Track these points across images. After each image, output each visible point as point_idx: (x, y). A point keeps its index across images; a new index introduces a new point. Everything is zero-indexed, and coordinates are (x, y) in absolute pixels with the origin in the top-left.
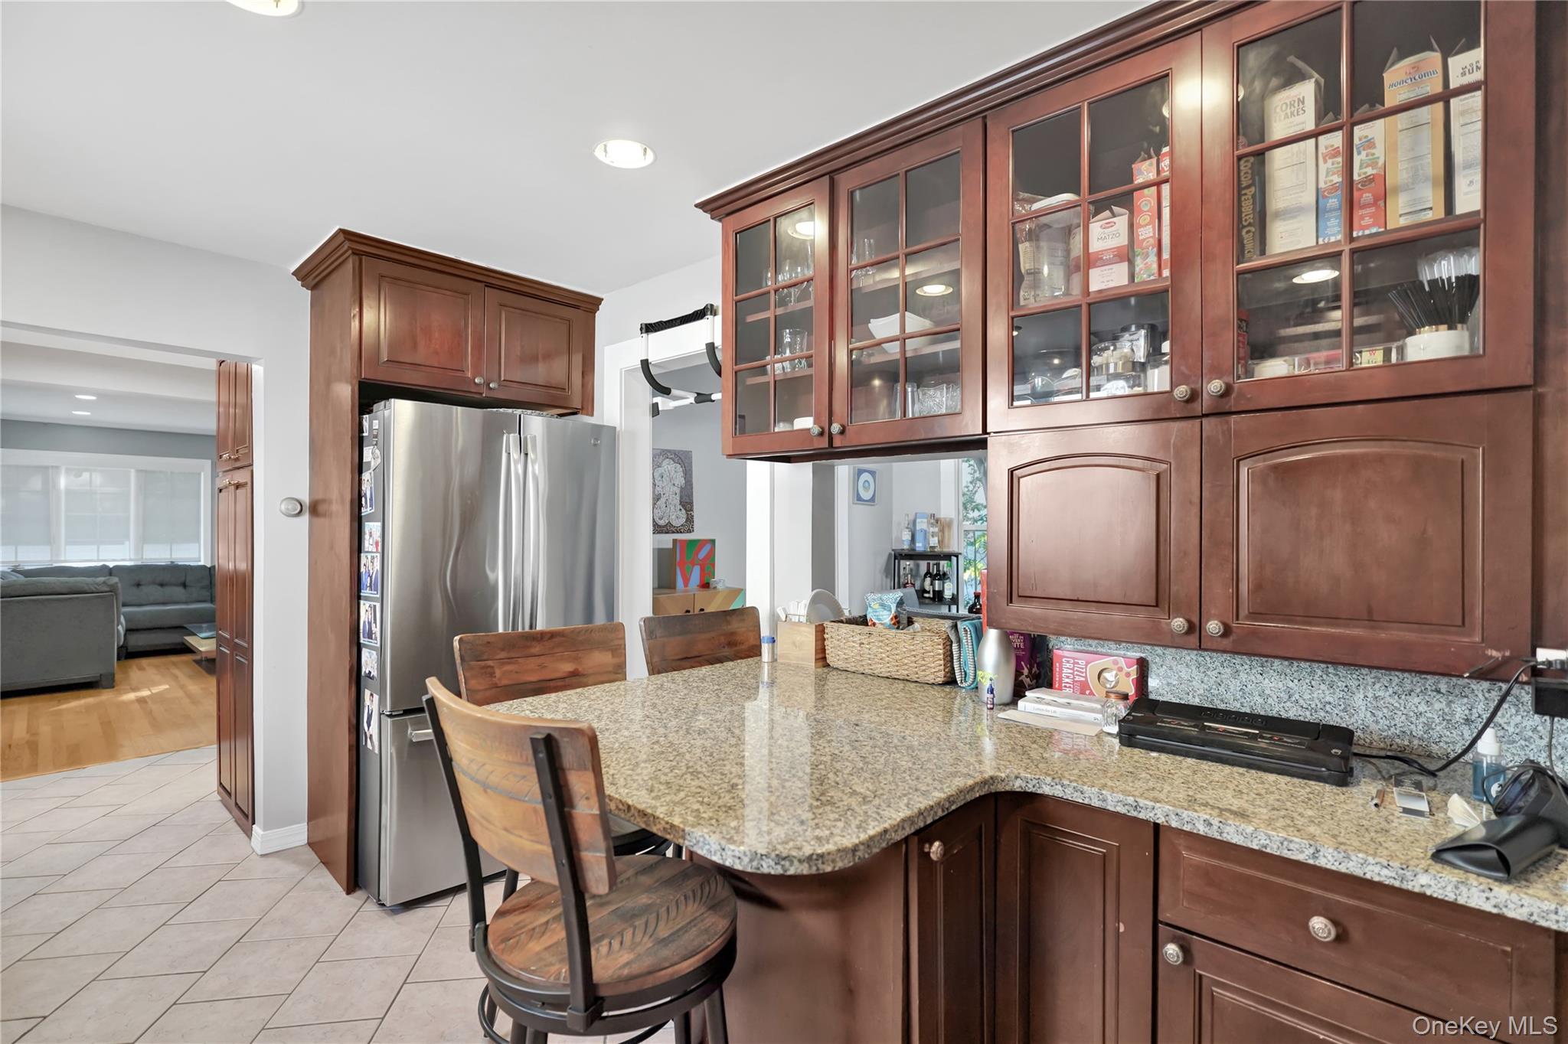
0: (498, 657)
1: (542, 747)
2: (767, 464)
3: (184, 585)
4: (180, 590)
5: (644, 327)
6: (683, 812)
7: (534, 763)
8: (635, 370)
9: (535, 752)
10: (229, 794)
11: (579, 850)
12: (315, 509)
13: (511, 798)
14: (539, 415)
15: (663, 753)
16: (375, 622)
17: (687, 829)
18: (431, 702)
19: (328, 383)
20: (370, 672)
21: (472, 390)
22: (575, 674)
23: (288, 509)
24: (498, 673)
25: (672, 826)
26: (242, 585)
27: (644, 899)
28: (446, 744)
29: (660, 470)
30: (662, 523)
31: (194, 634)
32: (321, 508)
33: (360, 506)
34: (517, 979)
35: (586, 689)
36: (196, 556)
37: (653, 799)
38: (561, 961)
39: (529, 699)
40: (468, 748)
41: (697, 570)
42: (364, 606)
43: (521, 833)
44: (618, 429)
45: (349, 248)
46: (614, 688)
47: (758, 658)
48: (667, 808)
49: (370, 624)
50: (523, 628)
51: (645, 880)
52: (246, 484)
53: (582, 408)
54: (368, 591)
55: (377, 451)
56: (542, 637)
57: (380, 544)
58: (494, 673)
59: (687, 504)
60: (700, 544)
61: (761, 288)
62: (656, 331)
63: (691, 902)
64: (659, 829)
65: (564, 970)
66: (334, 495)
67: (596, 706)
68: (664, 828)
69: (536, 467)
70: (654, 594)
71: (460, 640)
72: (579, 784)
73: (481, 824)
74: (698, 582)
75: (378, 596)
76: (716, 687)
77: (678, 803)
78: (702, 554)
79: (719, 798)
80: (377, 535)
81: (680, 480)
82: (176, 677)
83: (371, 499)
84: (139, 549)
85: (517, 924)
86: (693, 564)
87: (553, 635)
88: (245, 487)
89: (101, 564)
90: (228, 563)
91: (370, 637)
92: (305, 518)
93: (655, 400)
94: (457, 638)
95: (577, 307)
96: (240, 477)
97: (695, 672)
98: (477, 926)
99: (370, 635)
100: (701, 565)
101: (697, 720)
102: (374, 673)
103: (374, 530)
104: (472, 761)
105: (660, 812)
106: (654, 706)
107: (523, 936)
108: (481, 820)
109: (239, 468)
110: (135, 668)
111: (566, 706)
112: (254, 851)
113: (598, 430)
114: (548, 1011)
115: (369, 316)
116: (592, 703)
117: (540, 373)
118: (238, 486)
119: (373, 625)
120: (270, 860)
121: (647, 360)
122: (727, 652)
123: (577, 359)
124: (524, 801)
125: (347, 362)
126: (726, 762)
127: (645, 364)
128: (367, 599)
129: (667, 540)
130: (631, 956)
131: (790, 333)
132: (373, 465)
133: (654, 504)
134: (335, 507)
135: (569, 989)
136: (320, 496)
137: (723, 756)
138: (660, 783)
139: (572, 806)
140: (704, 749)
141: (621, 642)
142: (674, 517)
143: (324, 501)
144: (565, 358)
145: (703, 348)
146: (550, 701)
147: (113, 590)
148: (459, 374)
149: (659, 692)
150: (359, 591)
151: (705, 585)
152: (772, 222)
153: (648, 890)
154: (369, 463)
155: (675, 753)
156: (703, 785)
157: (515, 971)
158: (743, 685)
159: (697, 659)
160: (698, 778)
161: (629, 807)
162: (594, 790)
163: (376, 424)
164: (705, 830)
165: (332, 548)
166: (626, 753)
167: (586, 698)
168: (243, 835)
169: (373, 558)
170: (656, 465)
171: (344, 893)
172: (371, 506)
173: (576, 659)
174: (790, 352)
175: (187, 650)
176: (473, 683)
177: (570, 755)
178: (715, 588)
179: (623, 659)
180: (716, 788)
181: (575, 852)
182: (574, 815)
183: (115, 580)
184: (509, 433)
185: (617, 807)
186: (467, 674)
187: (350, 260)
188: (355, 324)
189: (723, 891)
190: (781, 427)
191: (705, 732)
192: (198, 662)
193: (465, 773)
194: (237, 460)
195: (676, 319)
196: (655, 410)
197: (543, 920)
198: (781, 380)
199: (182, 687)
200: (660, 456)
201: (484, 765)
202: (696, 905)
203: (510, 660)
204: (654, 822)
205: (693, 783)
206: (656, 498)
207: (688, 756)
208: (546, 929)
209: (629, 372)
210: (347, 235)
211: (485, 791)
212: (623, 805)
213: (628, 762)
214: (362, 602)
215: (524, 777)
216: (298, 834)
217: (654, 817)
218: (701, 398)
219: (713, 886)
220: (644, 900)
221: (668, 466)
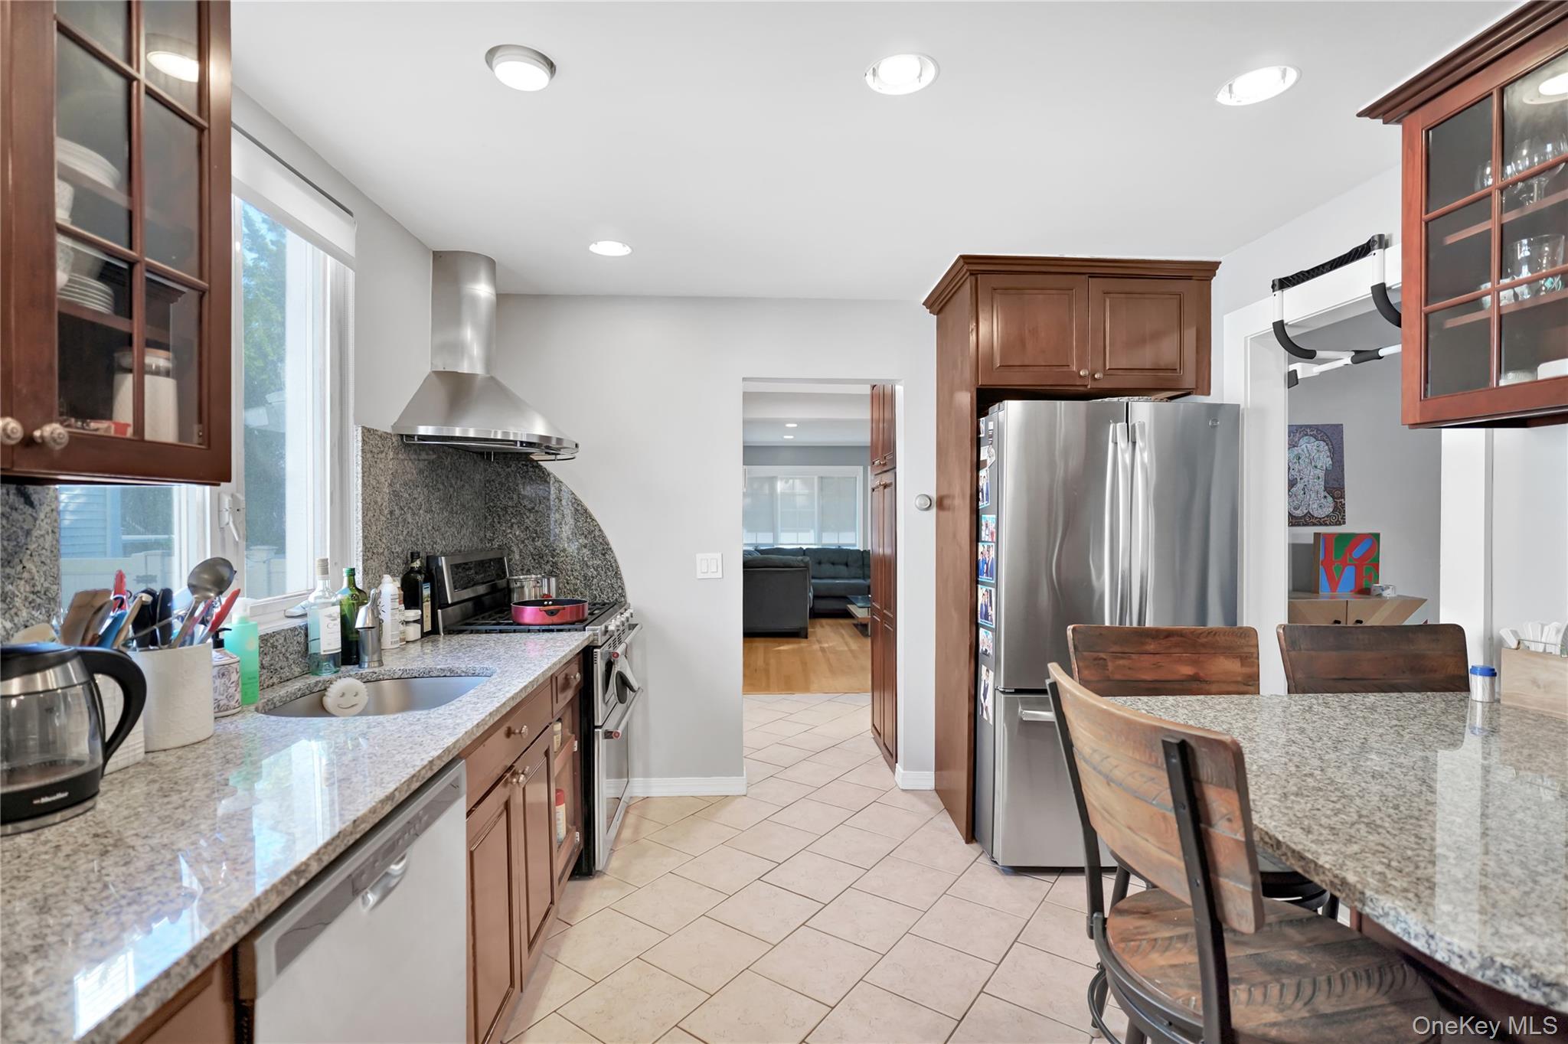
0: (1112, 650)
1: (1175, 752)
2: (1482, 431)
3: (847, 565)
4: (843, 568)
5: (1277, 283)
6: (1359, 869)
7: (1165, 766)
8: (1265, 335)
9: (1168, 756)
10: (880, 734)
11: (1217, 874)
12: (941, 504)
13: (1137, 797)
14: (1147, 401)
15: (1320, 789)
16: (991, 605)
17: (1368, 893)
18: (1054, 686)
19: (952, 394)
20: (986, 650)
21: (1078, 384)
22: (1195, 678)
23: (921, 504)
24: (1110, 666)
25: (1344, 882)
26: (889, 565)
27: (1293, 956)
28: (1068, 729)
29: (1296, 450)
30: (1298, 513)
31: (853, 603)
32: (947, 502)
33: (978, 500)
34: (1140, 986)
35: (1209, 697)
36: (854, 542)
37: (1312, 842)
38: (1191, 987)
39: (1145, 699)
40: (1092, 737)
41: (1349, 573)
42: (982, 590)
43: (1146, 836)
44: (1242, 407)
45: (967, 270)
46: (1244, 701)
47: (1464, 694)
48: (1334, 858)
49: (986, 606)
50: (1131, 623)
51: (1291, 932)
52: (891, 484)
53: (1197, 387)
54: (985, 576)
55: (993, 450)
56: (1156, 634)
57: (995, 535)
58: (1107, 666)
59: (1335, 488)
60: (1355, 539)
61: (1474, 192)
62: (1294, 285)
63: (1364, 983)
64: (1322, 881)
65: (1194, 998)
66: (956, 490)
67: (1223, 719)
68: (1332, 882)
69: (1146, 455)
70: (1289, 598)
71: (1074, 630)
72: (1219, 802)
73: (1104, 818)
74: (1352, 586)
75: (993, 582)
76: (1395, 722)
77: (1350, 856)
78: (1358, 553)
79: (1417, 867)
80: (992, 526)
81: (1325, 461)
82: (842, 637)
83: (987, 494)
84: (820, 537)
85: (1136, 928)
86: (1344, 564)
87: (1168, 634)
88: (890, 486)
89: (798, 547)
90: (879, 549)
91: (987, 619)
92: (934, 510)
93: (1292, 367)
94: (1070, 627)
95: (1189, 278)
96: (887, 478)
97: (1359, 697)
98: (1095, 915)
99: (986, 616)
100: (1355, 565)
101: (1367, 759)
102: (990, 651)
103: (990, 522)
104: (1095, 751)
105: (1325, 861)
106: (1302, 731)
107: (1144, 942)
108: (1102, 811)
109: (886, 472)
110: (819, 626)
111: (1186, 712)
112: (897, 785)
113: (1215, 409)
114: (1174, 1033)
115: (984, 328)
116: (1218, 714)
117: (1145, 357)
118: (885, 486)
119: (989, 608)
120: (908, 796)
121: (1282, 321)
122: (1406, 679)
123: (1190, 335)
124: (1151, 804)
125: (966, 372)
126: (1422, 823)
127: (1279, 328)
128: (983, 584)
129: (1307, 534)
130: (1280, 1018)
131: (1529, 244)
132: (989, 463)
133: (1289, 491)
134: (957, 502)
135: (1202, 1021)
136: (944, 492)
137: (1416, 813)
138: (1321, 825)
139: (1209, 823)
140: (1384, 798)
141: (1253, 650)
142: (1315, 506)
143: (948, 496)
144: (1176, 337)
145: (1367, 292)
146: (1168, 704)
147: (806, 566)
148: (1065, 369)
149: (1308, 716)
150: (977, 576)
151: (1364, 592)
152: (1495, 98)
153: (1298, 946)
154: (986, 461)
155: (1339, 794)
156: (1387, 843)
157: (1138, 977)
158: (1440, 726)
159: (1361, 682)
160: (1379, 834)
161: (1279, 842)
162: (1238, 813)
163: (991, 426)
164: (1397, 902)
165: (954, 536)
166: (1268, 778)
167: (1211, 708)
168: (888, 769)
169: (989, 547)
170: (1292, 445)
171: (963, 841)
172: (987, 500)
173: (1194, 663)
174: (1530, 270)
175: (848, 615)
176: (1086, 672)
177: (1207, 768)
178: (1380, 595)
179: (1255, 669)
180: (1410, 853)
181: (1212, 875)
182: (1212, 835)
183: (807, 559)
184: (1116, 422)
185: (1262, 839)
186: (1081, 664)
187: (968, 280)
188: (973, 338)
189: (1417, 988)
190: (1510, 379)
191: (1382, 777)
192: (856, 625)
193: (1086, 761)
194: (885, 465)
195: (1323, 266)
196: (1292, 379)
197: (1167, 934)
198: (1510, 314)
199: (847, 644)
200: (1296, 433)
201: (1107, 757)
202: (1373, 990)
203: (1124, 654)
204: (1315, 869)
205: (1371, 838)
206: (1292, 483)
207: (1358, 801)
208: (1170, 944)
209: (1258, 339)
210: (966, 259)
211: (1109, 784)
212: (1270, 838)
213: (1272, 791)
214: (979, 586)
215: (1153, 779)
216: (927, 780)
217: (1316, 864)
218: (1362, 356)
219: (1399, 977)
220: (1294, 958)
221: (1308, 445)
